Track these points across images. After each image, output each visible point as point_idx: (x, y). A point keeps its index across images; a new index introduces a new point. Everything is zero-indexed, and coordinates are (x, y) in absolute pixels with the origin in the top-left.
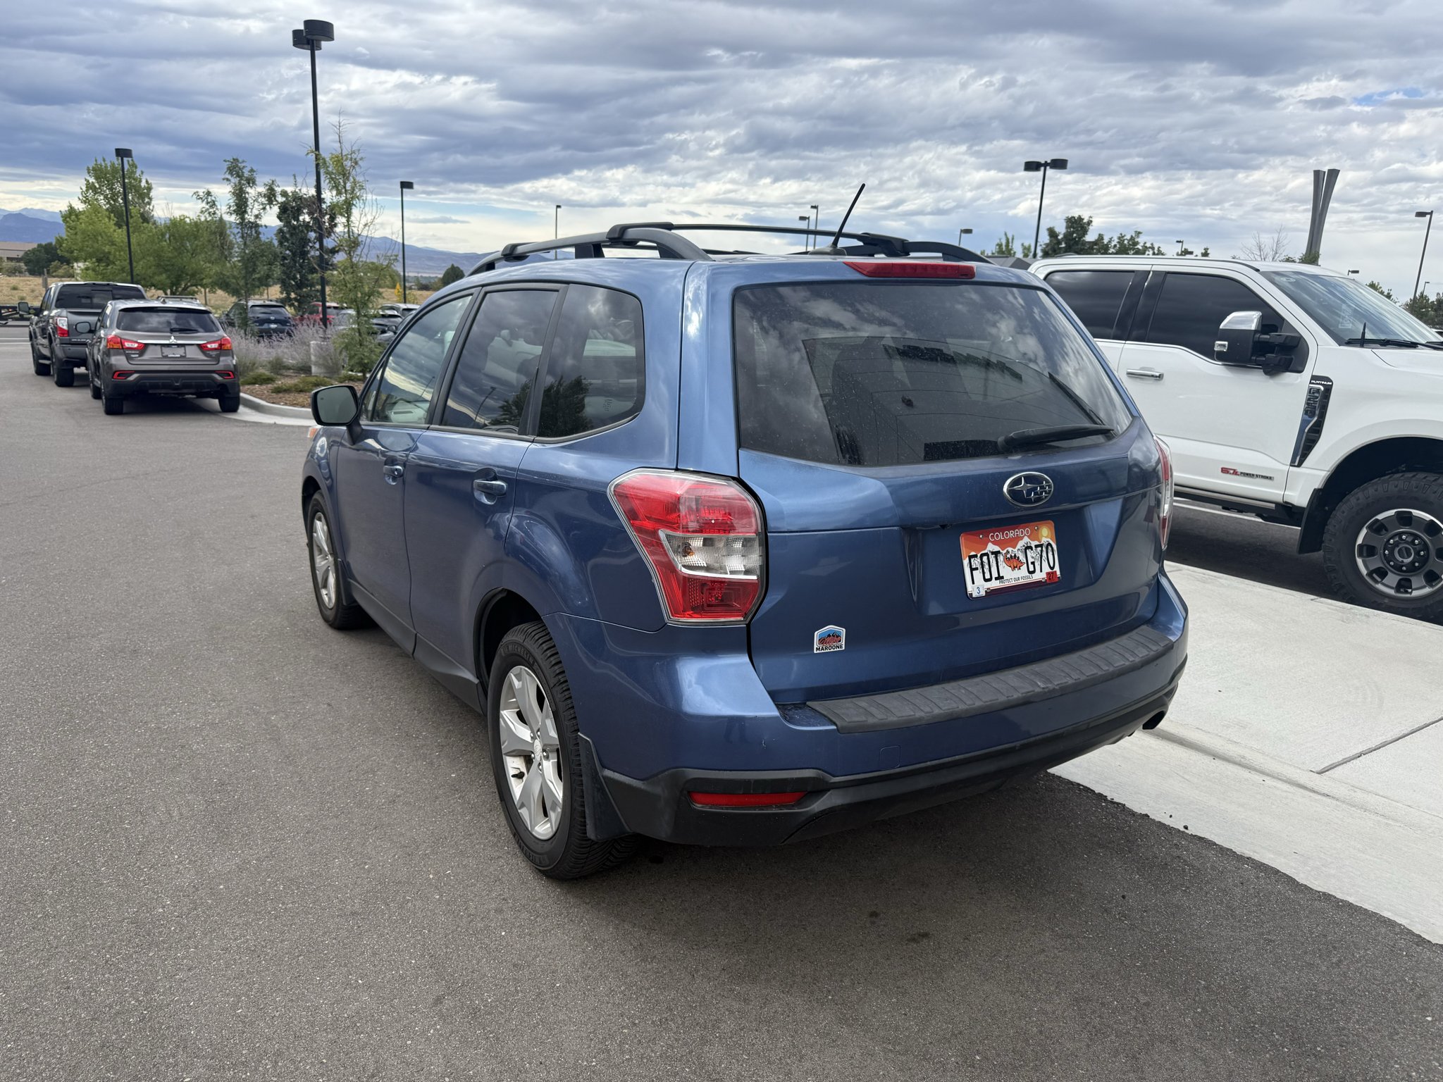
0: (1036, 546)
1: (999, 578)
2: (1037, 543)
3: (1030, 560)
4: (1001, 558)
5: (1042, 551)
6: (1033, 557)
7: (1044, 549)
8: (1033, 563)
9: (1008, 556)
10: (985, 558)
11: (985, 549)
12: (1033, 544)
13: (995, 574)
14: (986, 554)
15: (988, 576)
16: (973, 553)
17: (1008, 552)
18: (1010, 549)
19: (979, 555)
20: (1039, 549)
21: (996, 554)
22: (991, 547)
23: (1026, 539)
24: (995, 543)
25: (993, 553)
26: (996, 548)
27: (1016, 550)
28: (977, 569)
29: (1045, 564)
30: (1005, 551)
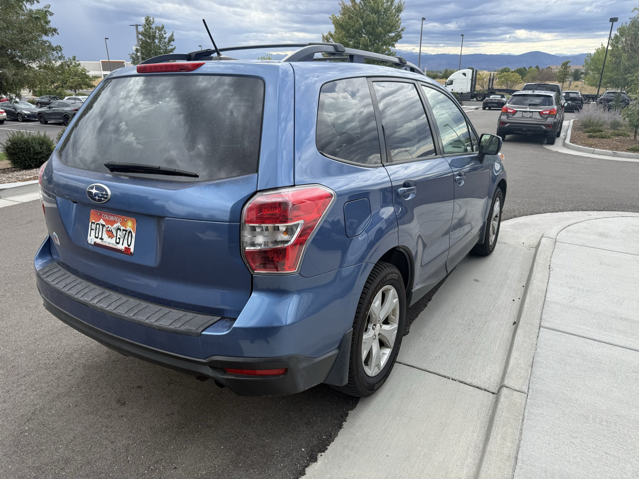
0: (123, 230)
1: (101, 239)
2: (124, 229)
3: (118, 236)
4: (105, 229)
5: (126, 234)
6: (120, 235)
7: (127, 233)
8: (119, 238)
9: (108, 229)
10: (98, 226)
11: (99, 221)
12: (122, 228)
13: (100, 236)
14: (99, 224)
15: (97, 236)
16: (93, 221)
17: (108, 227)
18: (110, 226)
19: (96, 223)
20: (124, 232)
21: (103, 226)
22: (102, 222)
23: (119, 224)
24: (104, 220)
25: (102, 225)
26: (104, 223)
27: (112, 228)
28: (93, 230)
29: (125, 242)
30: (107, 226)
